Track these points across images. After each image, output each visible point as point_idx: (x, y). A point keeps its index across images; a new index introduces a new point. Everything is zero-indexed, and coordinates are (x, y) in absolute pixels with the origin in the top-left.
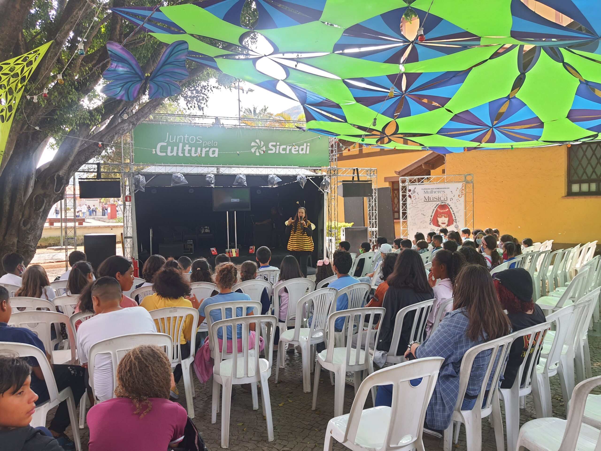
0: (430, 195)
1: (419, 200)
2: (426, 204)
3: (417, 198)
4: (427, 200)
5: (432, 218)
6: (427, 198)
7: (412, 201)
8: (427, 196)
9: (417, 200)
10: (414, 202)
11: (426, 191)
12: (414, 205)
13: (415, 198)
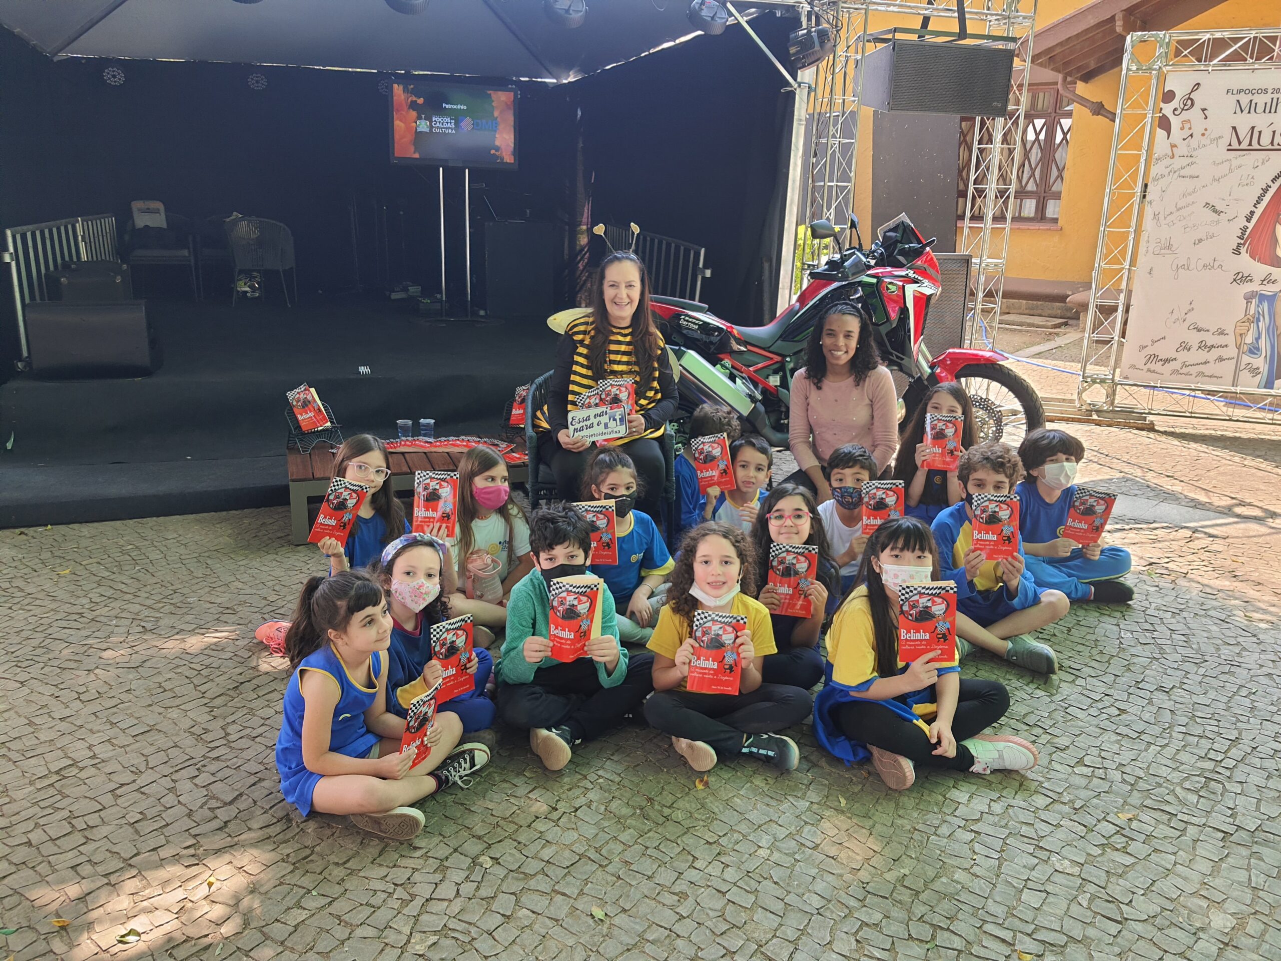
0: (1260, 121)
1: (1204, 141)
2: (1235, 163)
3: (1197, 132)
4: (1244, 145)
5: (1251, 226)
6: (1243, 132)
7: (1173, 146)
8: (1244, 123)
9: (1194, 142)
10: (1182, 149)
11: (1245, 99)
12: (1178, 163)
13: (1187, 133)
